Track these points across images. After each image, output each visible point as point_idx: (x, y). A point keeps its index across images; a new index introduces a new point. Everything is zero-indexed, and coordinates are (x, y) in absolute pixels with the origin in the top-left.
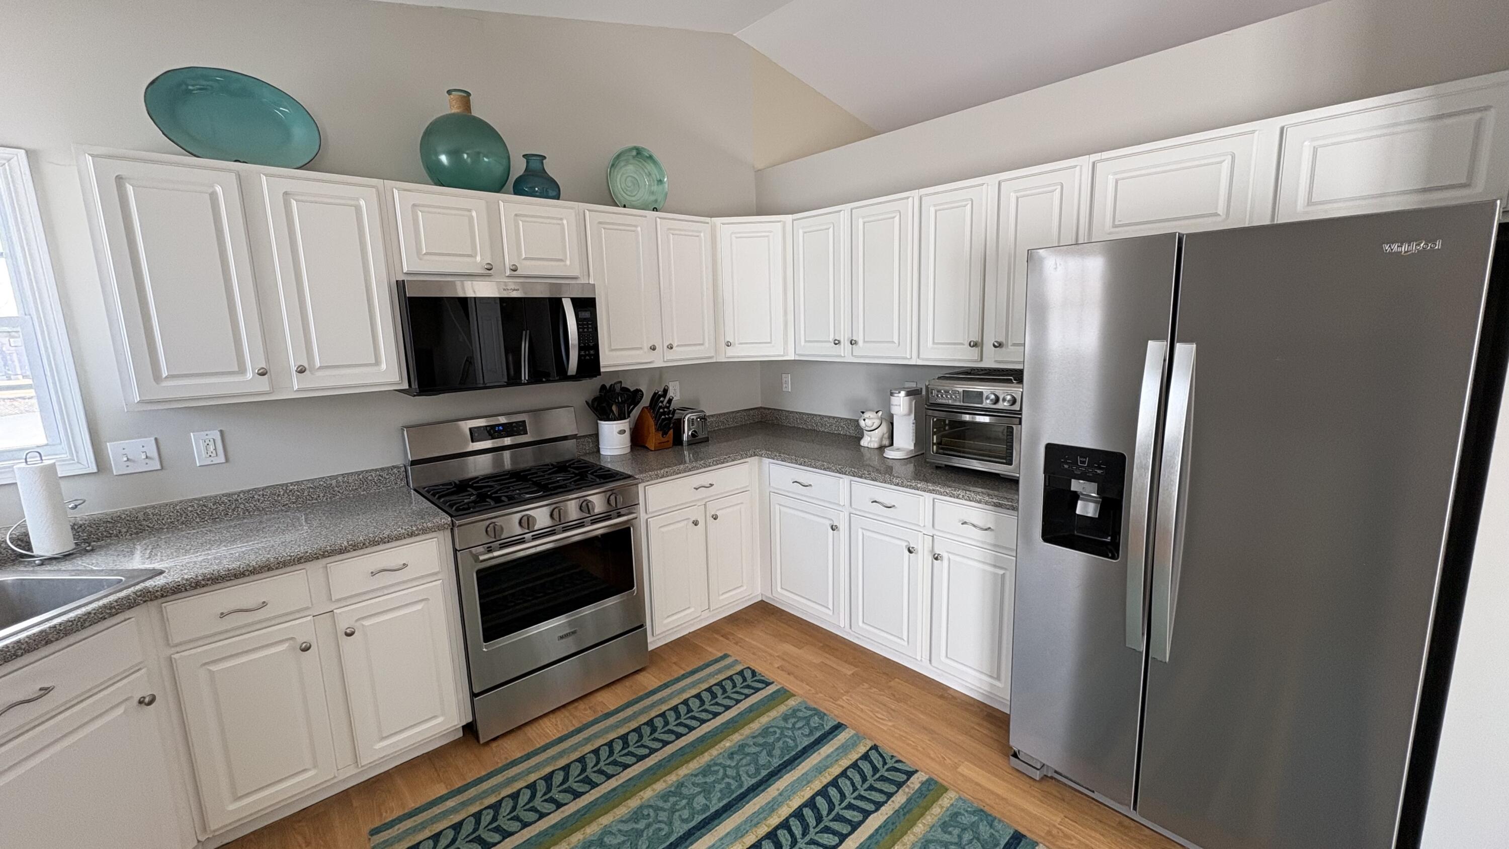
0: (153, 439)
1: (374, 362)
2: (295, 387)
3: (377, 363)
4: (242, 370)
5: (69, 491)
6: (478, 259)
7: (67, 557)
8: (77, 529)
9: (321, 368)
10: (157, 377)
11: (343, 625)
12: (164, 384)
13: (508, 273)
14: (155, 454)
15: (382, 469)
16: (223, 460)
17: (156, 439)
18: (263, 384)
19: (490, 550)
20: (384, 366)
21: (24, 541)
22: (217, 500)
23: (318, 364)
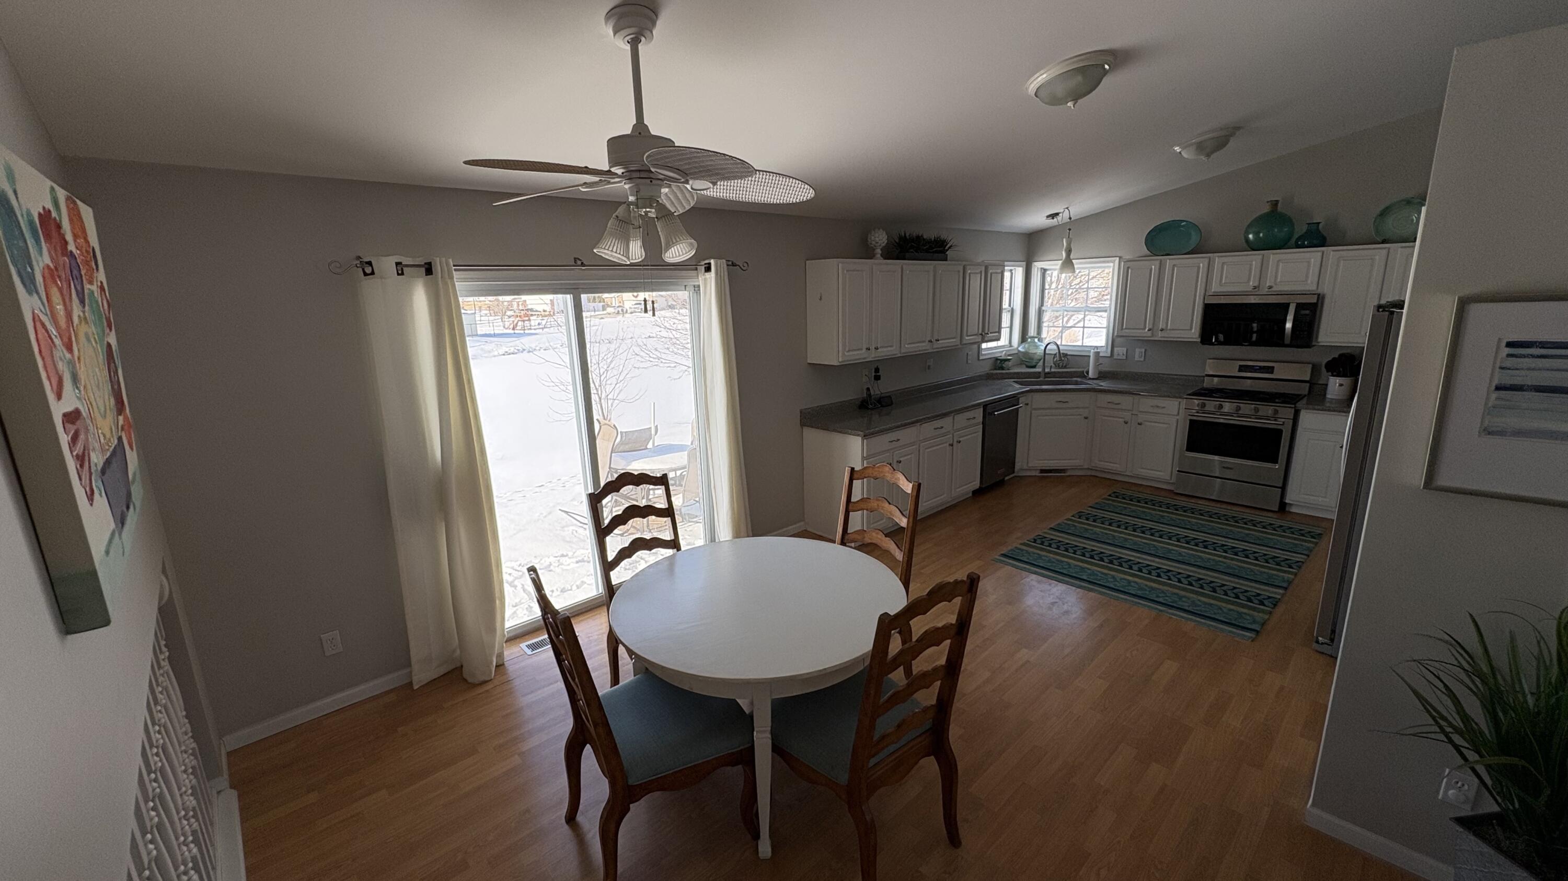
0: (1126, 349)
1: (1189, 328)
2: (1159, 336)
3: (1191, 329)
4: (1144, 329)
5: (1101, 361)
6: (1251, 283)
7: (1093, 379)
8: (1100, 373)
9: (1170, 330)
10: (1122, 329)
11: (1140, 421)
12: (1124, 331)
13: (1267, 290)
14: (1125, 353)
15: (1197, 376)
16: (1142, 359)
17: (1127, 350)
18: (1150, 334)
19: (1197, 412)
20: (1193, 331)
21: (1088, 373)
22: (1136, 373)
23: (1169, 327)
